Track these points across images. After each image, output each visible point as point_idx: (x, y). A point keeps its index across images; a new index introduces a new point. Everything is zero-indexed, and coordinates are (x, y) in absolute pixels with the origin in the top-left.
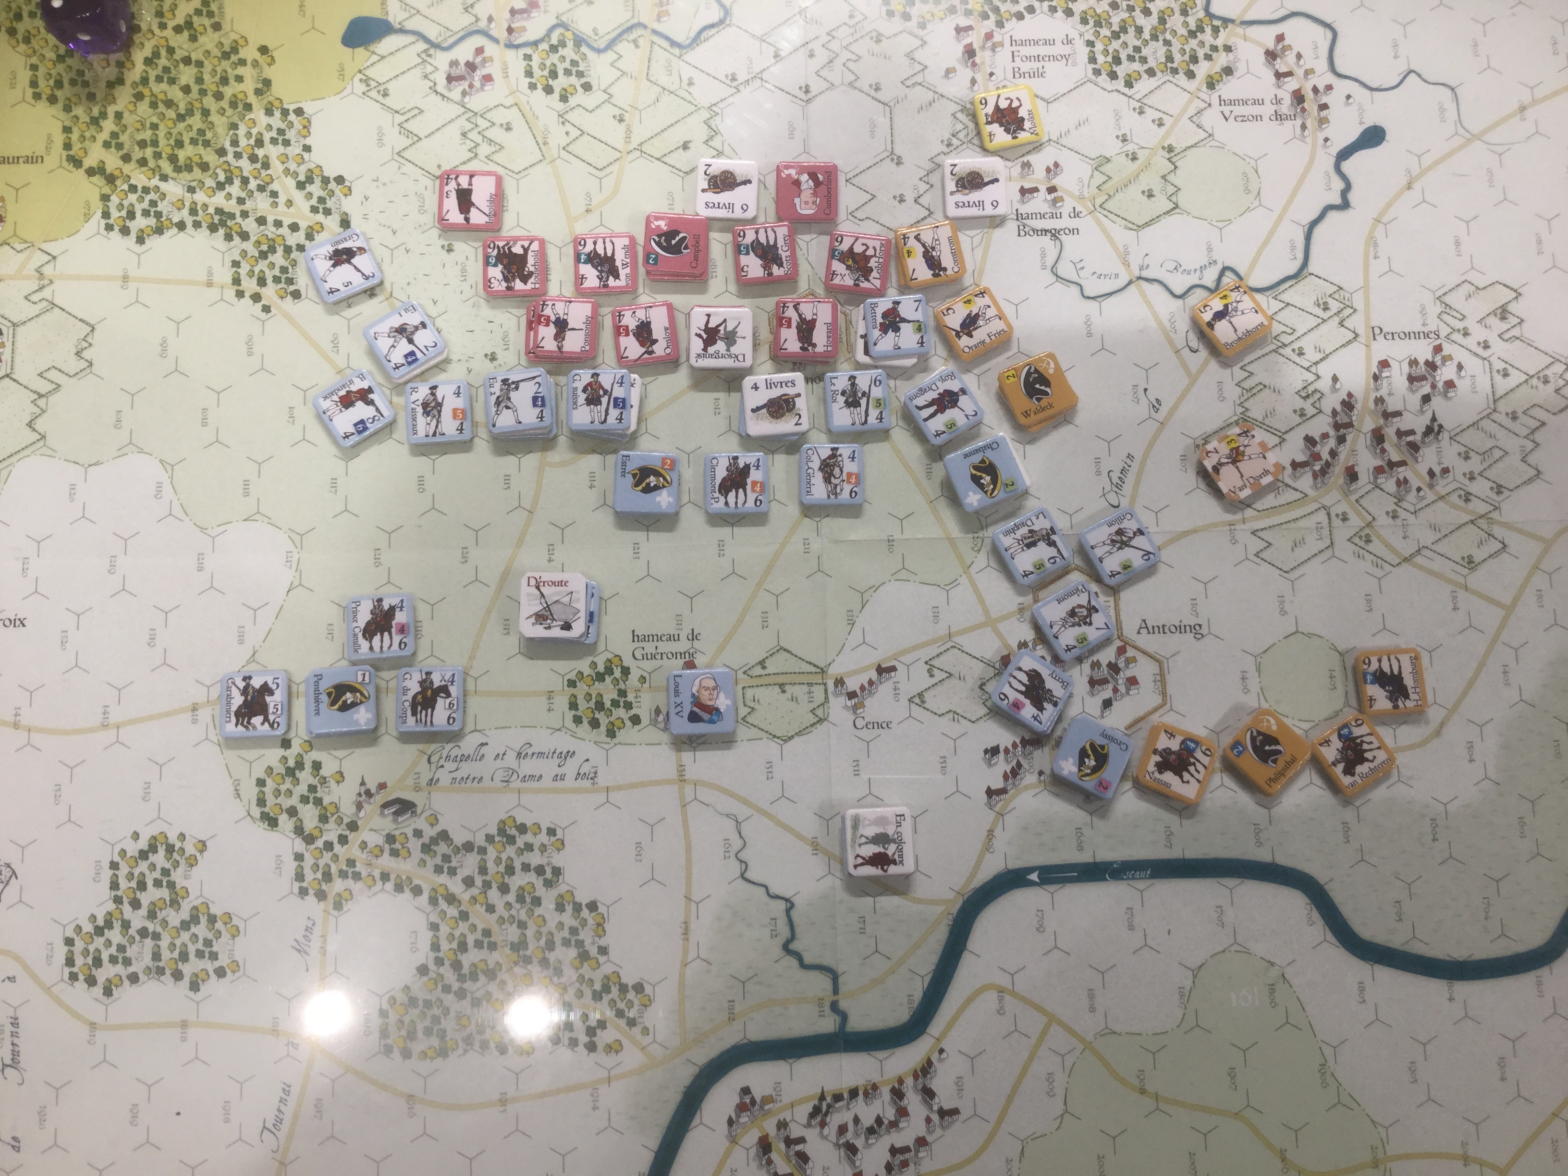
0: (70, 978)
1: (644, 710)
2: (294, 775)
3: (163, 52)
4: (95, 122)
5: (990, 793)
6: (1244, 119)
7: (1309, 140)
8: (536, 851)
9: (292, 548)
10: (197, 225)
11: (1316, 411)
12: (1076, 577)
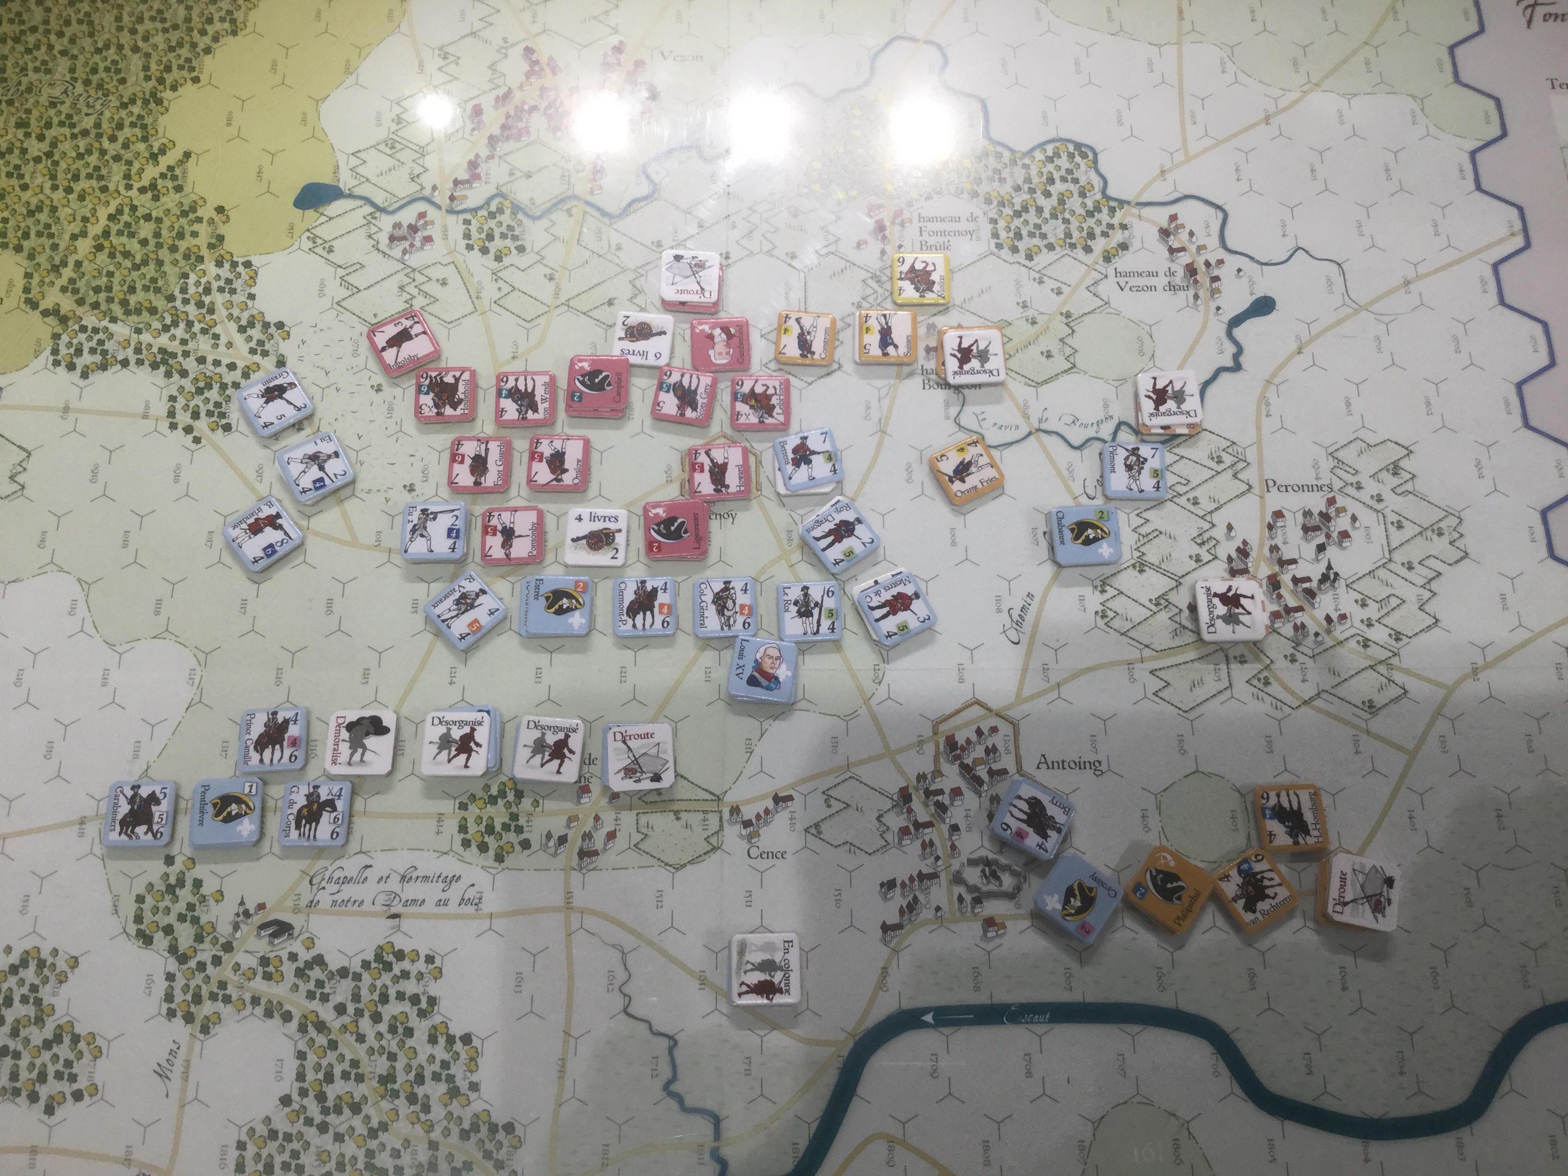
1: (534, 837)
2: (174, 893)
3: (126, 210)
4: (56, 269)
5: (885, 927)
6: (1139, 289)
7: (1202, 308)
8: (413, 980)
9: (196, 666)
10: (140, 362)
11: (1211, 557)
12: (976, 711)
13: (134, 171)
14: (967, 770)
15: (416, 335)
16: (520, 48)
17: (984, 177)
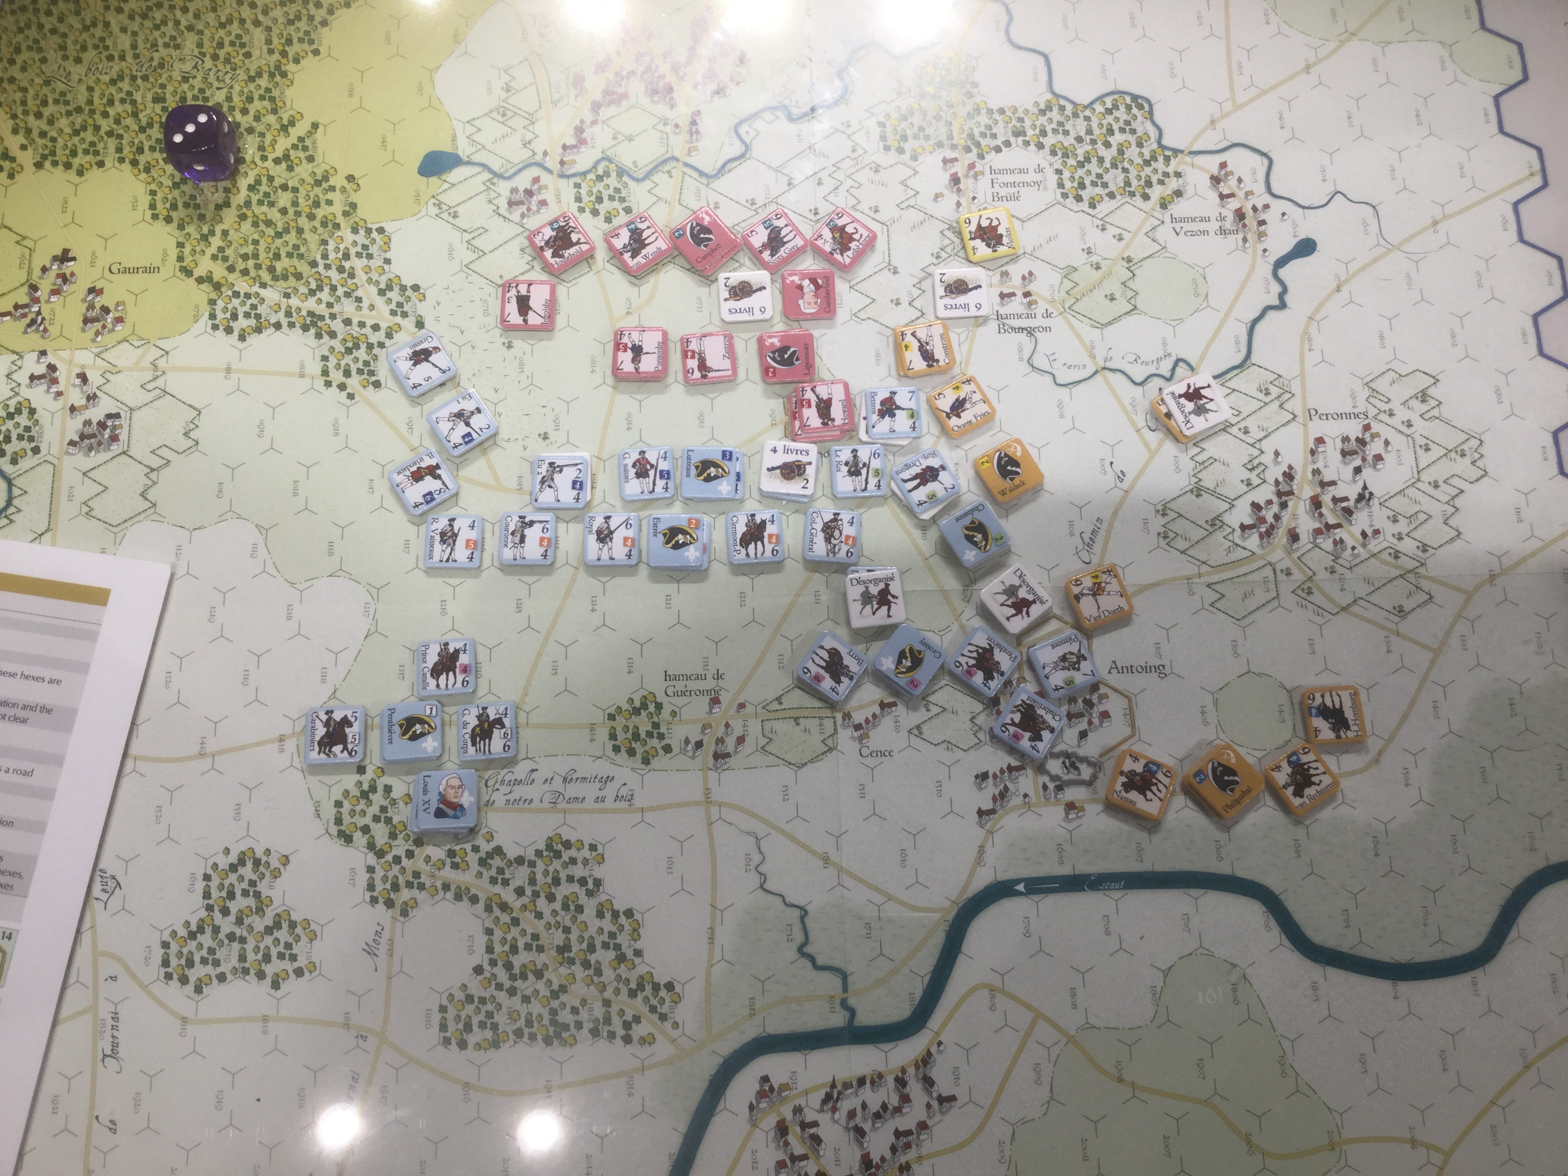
0: (165, 978)
1: (675, 741)
2: (368, 798)
4: (205, 238)
5: (981, 813)
6: (1193, 234)
7: (1250, 251)
8: (580, 864)
9: (371, 600)
10: (291, 325)
11: (1261, 481)
12: (1054, 624)
13: (267, 143)
17: (1049, 129)
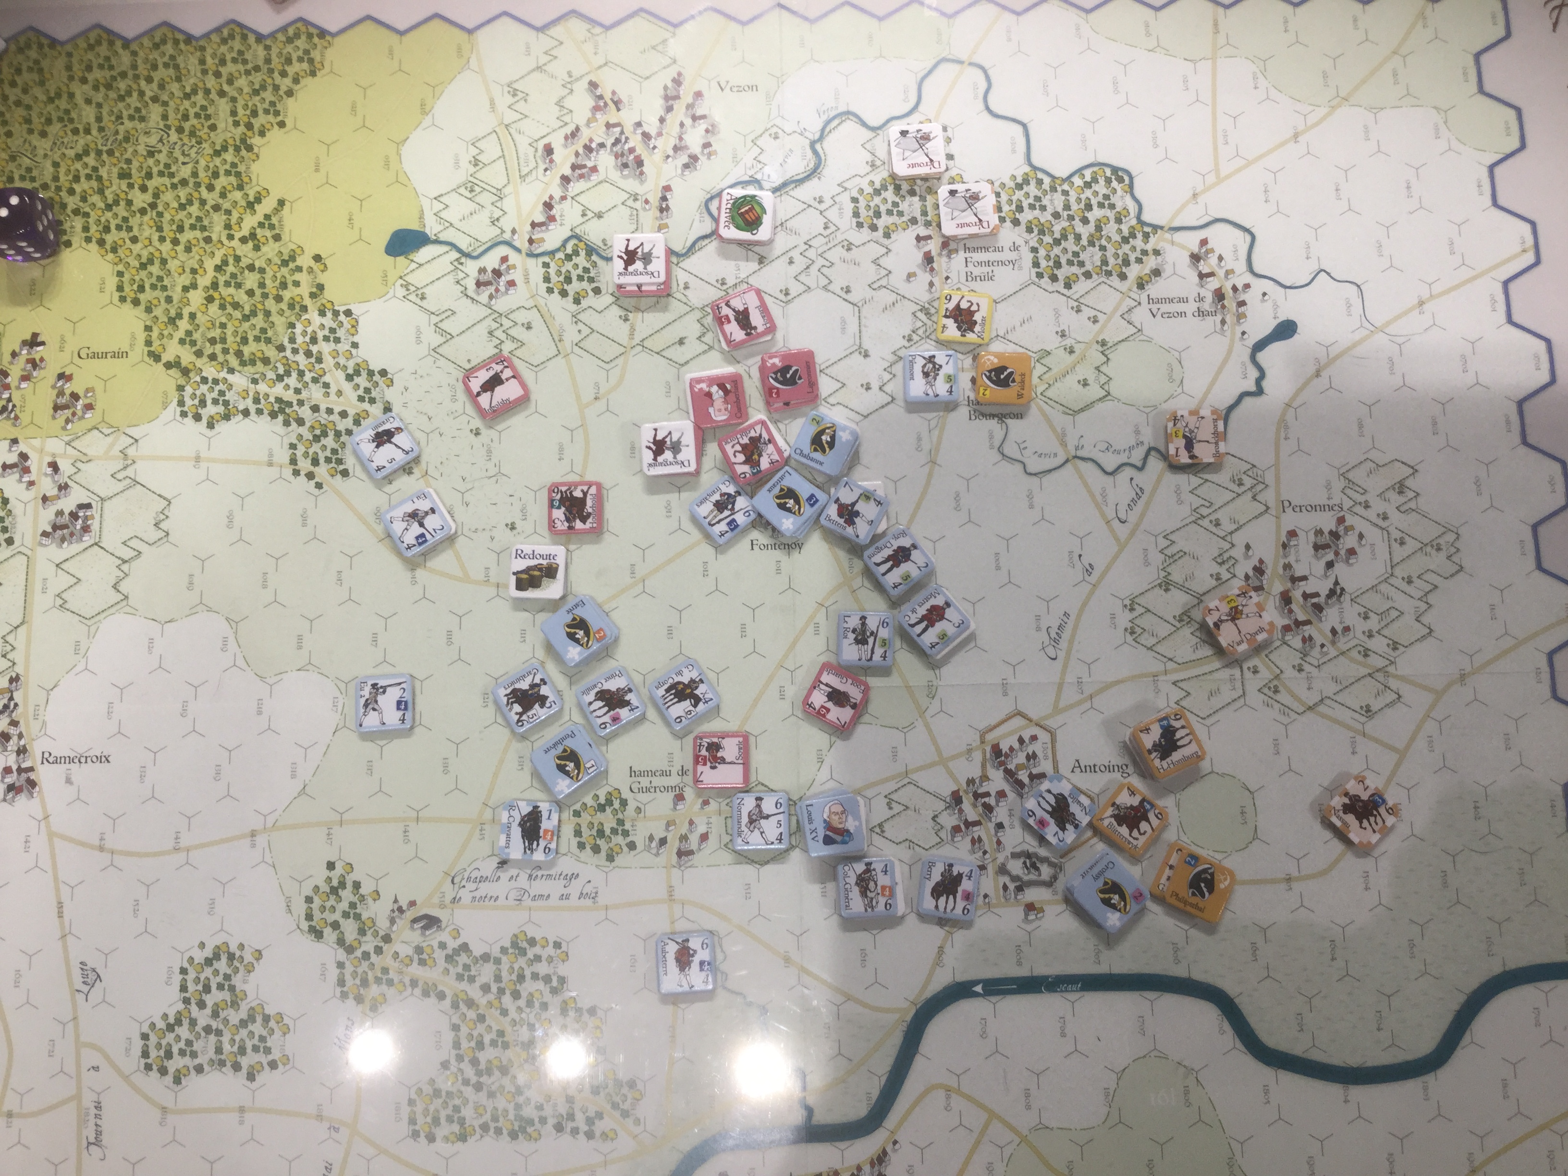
0: (146, 1069)
1: (639, 838)
2: (337, 894)
3: (231, 260)
4: (172, 321)
6: (1170, 315)
7: (1228, 333)
8: (544, 963)
9: (338, 694)
10: (259, 412)
11: (1230, 576)
12: (1018, 722)
13: (234, 221)
14: (1009, 773)
15: (507, 380)
16: (584, 84)
17: (1025, 205)
